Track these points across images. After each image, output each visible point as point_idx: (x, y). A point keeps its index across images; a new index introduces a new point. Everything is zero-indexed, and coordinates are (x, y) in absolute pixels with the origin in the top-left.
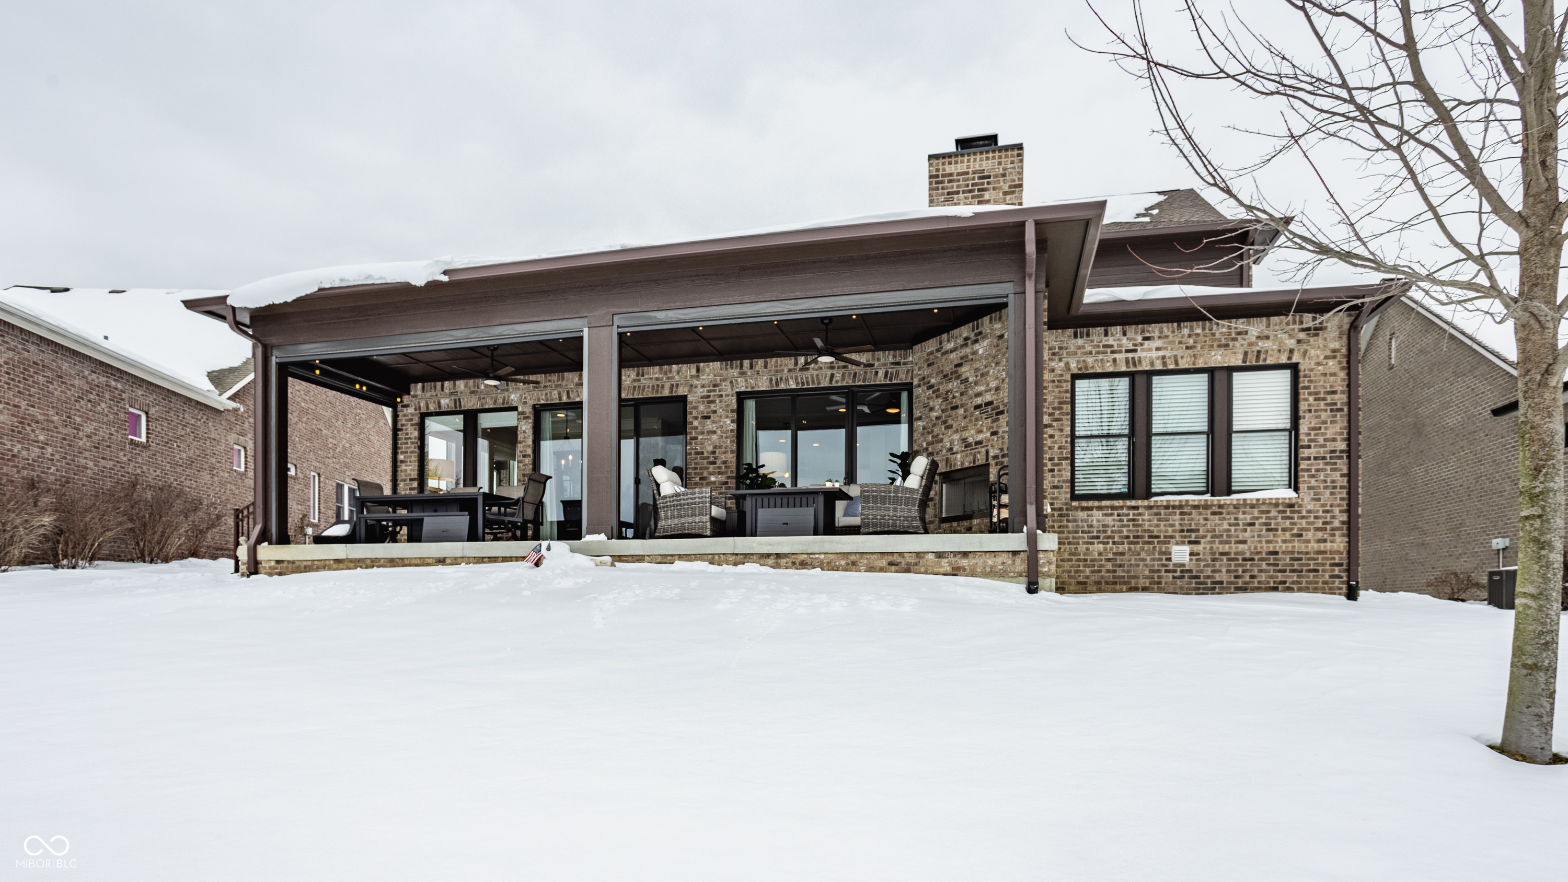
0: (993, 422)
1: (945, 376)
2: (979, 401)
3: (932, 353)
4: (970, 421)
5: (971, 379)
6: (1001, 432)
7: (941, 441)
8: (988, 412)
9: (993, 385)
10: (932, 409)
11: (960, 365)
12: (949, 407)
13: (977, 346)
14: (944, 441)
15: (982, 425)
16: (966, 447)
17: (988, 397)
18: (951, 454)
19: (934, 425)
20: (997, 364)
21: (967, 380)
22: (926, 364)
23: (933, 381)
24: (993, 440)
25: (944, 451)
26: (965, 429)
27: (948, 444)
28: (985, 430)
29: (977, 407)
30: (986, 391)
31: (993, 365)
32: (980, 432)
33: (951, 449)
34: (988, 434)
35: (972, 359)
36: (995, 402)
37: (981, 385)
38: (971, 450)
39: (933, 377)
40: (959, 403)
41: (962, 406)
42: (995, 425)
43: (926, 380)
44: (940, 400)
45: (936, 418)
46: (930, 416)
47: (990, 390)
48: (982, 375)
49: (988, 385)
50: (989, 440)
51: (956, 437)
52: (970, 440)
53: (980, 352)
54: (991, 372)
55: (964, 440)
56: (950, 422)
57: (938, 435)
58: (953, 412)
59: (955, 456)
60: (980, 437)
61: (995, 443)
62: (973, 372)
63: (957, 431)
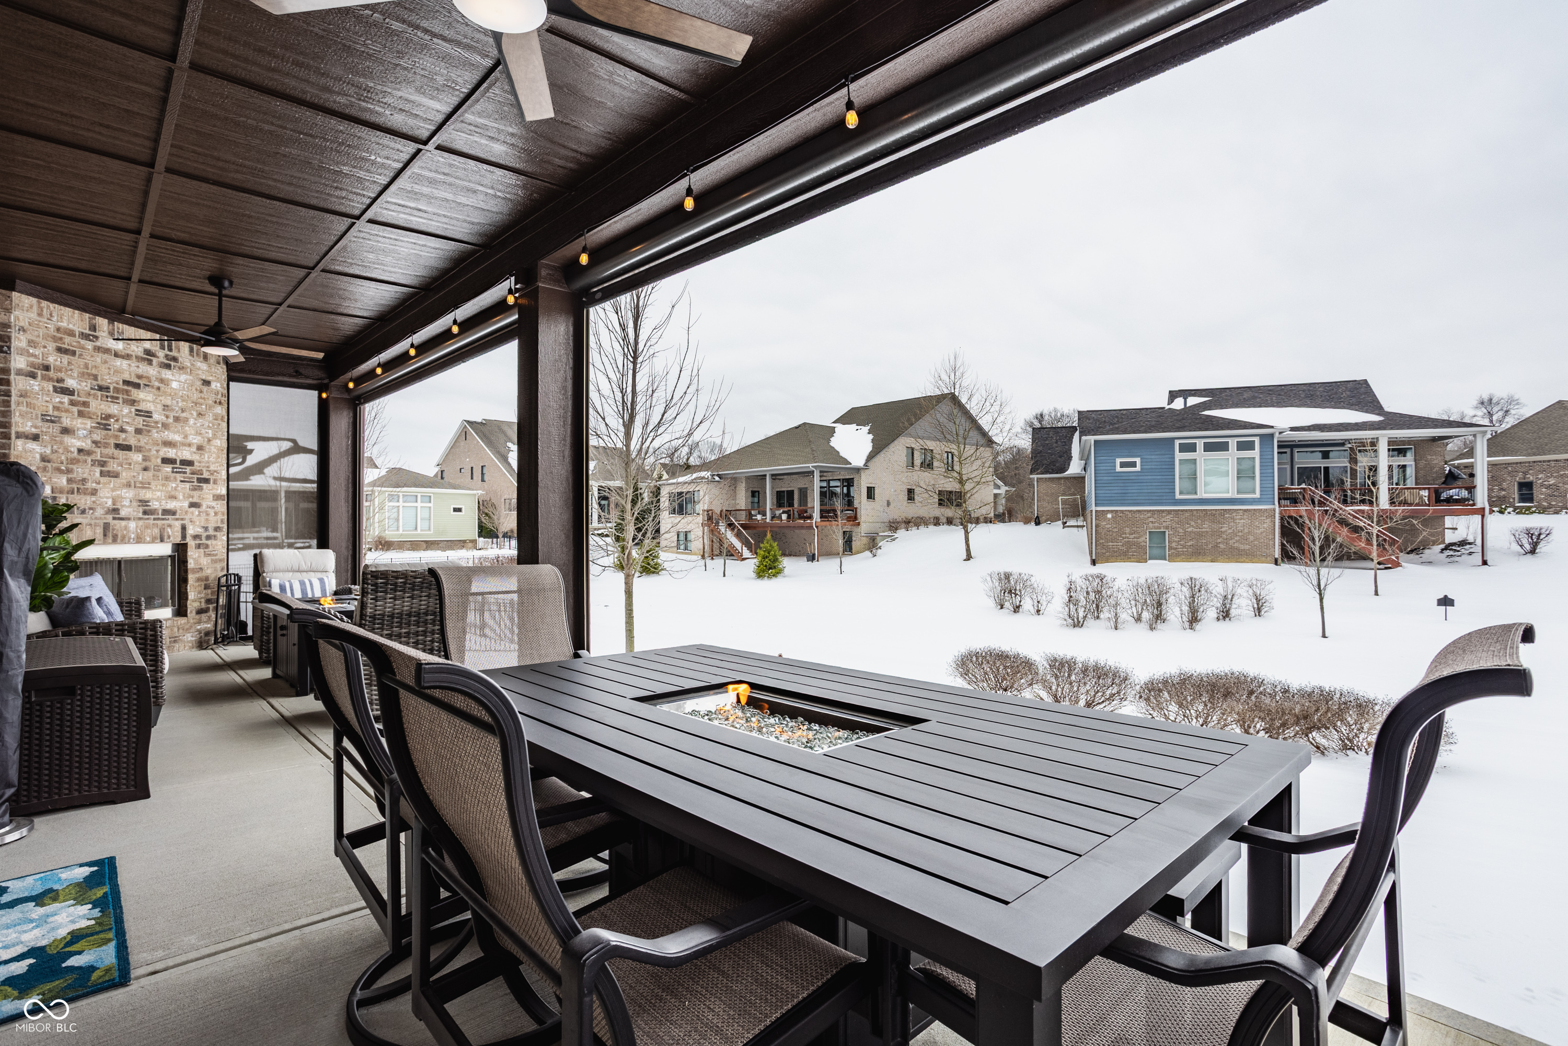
0: (194, 489)
1: (101, 388)
2: (171, 453)
3: (71, 333)
4: (155, 477)
5: (156, 416)
6: (204, 507)
7: (94, 492)
8: (185, 473)
9: (196, 440)
10: (66, 431)
11: (137, 386)
12: (112, 441)
13: (167, 374)
14: (101, 493)
15: (176, 489)
16: (145, 513)
17: (186, 454)
18: (114, 519)
19: (73, 461)
20: (200, 414)
21: (148, 414)
22: (55, 345)
23: (71, 383)
24: (192, 513)
25: (100, 512)
26: (145, 485)
27: (110, 502)
28: (181, 497)
29: (166, 461)
30: (184, 444)
31: (195, 414)
32: (174, 497)
33: (115, 511)
34: (186, 504)
35: (159, 388)
36: (196, 464)
37: (175, 433)
38: (154, 519)
39: (71, 377)
40: (132, 441)
41: (139, 449)
42: (196, 494)
43: (51, 374)
44: (89, 424)
45: (80, 451)
46: (61, 443)
47: (189, 445)
48: (177, 419)
49: (186, 437)
50: (186, 512)
51: (128, 494)
52: (155, 505)
53: (175, 385)
54: (192, 421)
55: (144, 502)
56: (113, 466)
57: (84, 481)
58: (120, 454)
59: (123, 523)
60: (171, 505)
61: (195, 518)
62: (160, 407)
63: (128, 485)
